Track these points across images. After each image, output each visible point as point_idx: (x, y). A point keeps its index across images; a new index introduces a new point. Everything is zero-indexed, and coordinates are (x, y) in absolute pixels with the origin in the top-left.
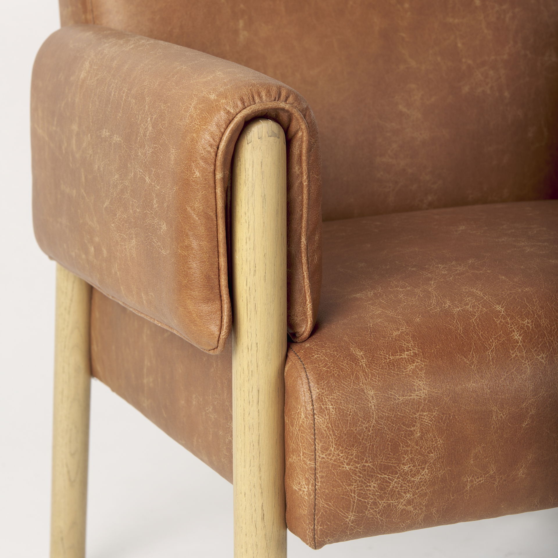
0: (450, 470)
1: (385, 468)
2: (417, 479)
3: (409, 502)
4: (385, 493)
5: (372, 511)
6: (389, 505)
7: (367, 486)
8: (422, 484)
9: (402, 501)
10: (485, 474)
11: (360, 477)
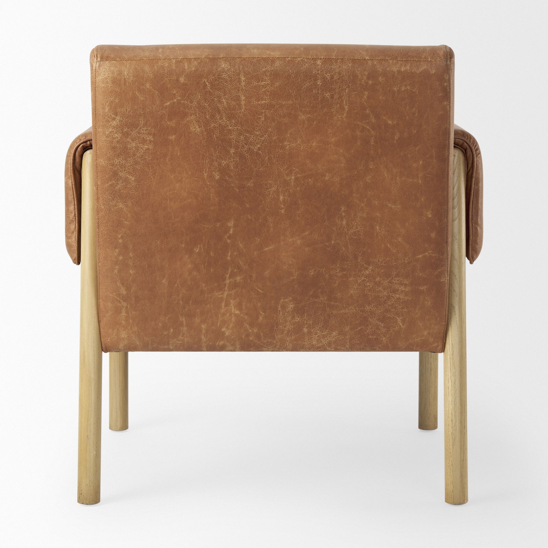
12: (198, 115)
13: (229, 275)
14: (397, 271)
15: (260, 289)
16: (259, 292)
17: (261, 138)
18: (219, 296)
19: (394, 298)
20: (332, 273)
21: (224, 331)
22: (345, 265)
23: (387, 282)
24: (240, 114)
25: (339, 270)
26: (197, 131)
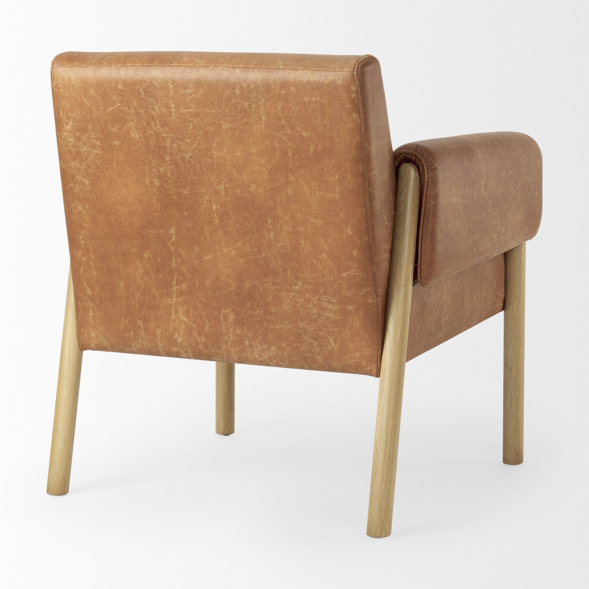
12: (136, 122)
13: (175, 282)
14: (324, 289)
15: (204, 298)
16: (203, 301)
17: (191, 146)
18: (169, 303)
19: (324, 316)
20: (266, 286)
21: (176, 337)
22: (276, 279)
23: (316, 299)
24: (172, 121)
25: (272, 283)
26: (137, 137)
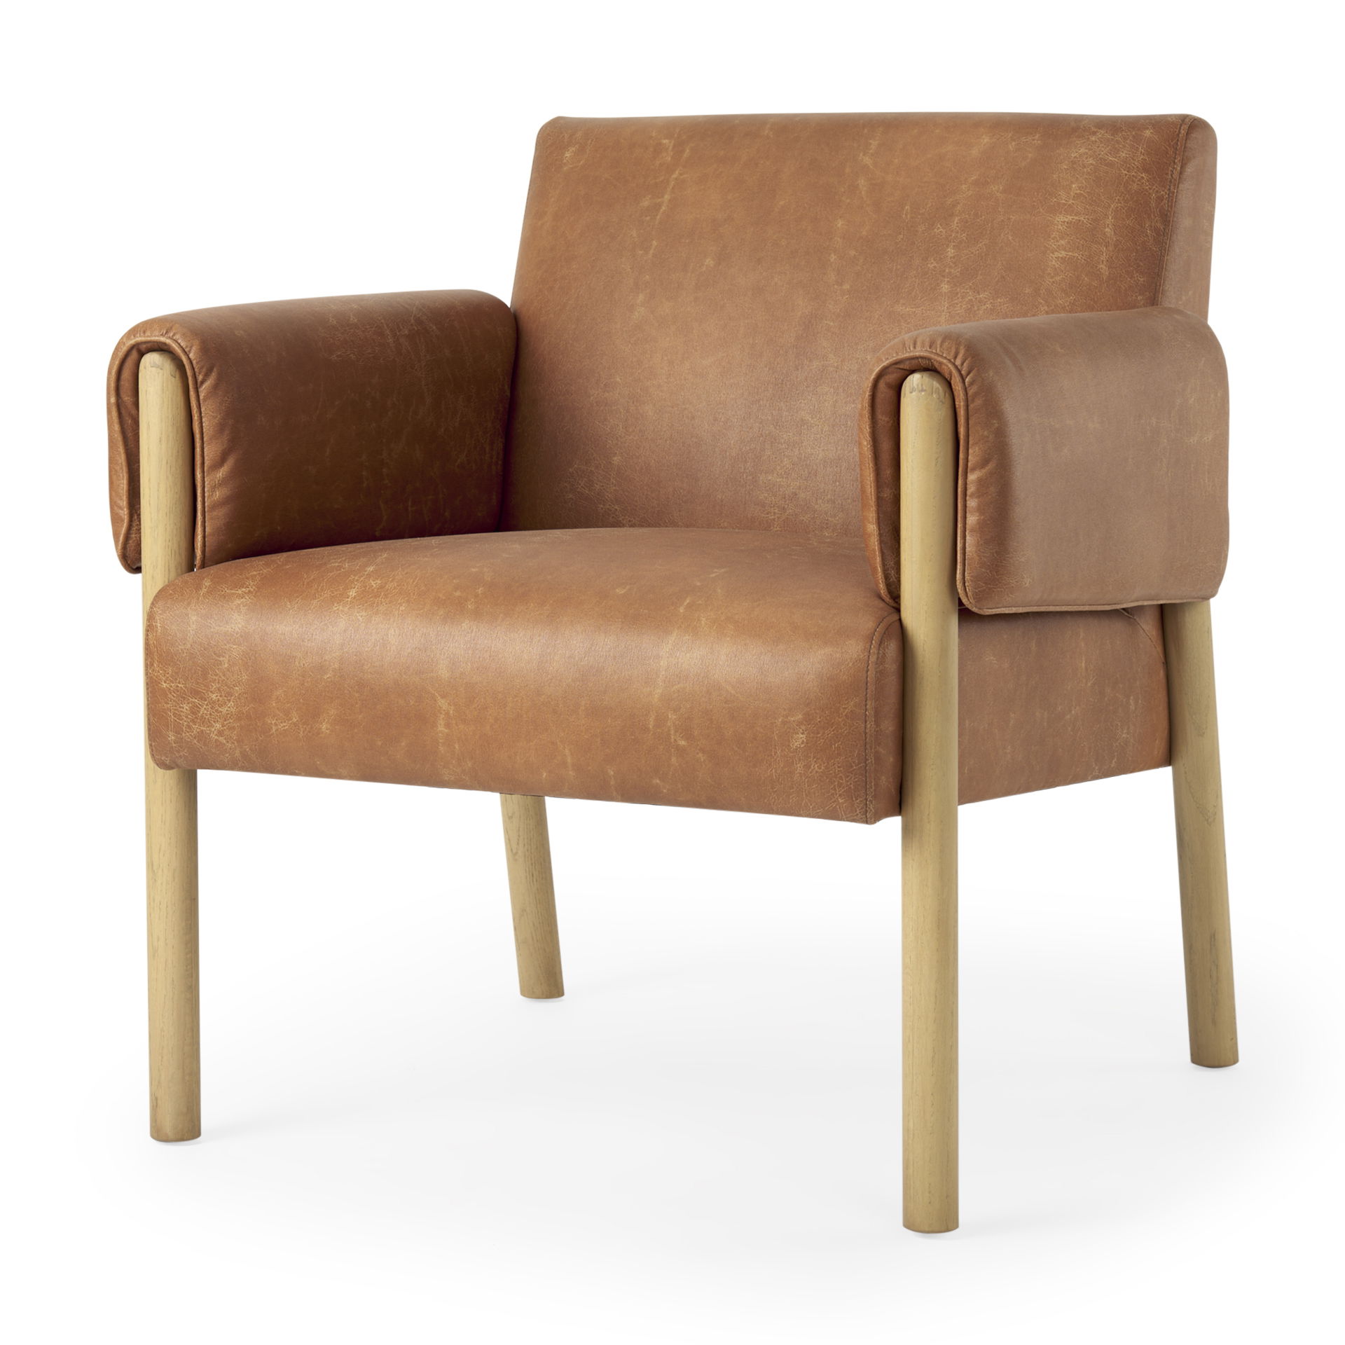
0: (254, 708)
1: (195, 693)
2: (224, 710)
3: (220, 733)
4: (196, 718)
5: (188, 734)
6: (202, 731)
7: (180, 707)
8: (229, 716)
9: (213, 730)
10: (289, 720)
11: (174, 697)
